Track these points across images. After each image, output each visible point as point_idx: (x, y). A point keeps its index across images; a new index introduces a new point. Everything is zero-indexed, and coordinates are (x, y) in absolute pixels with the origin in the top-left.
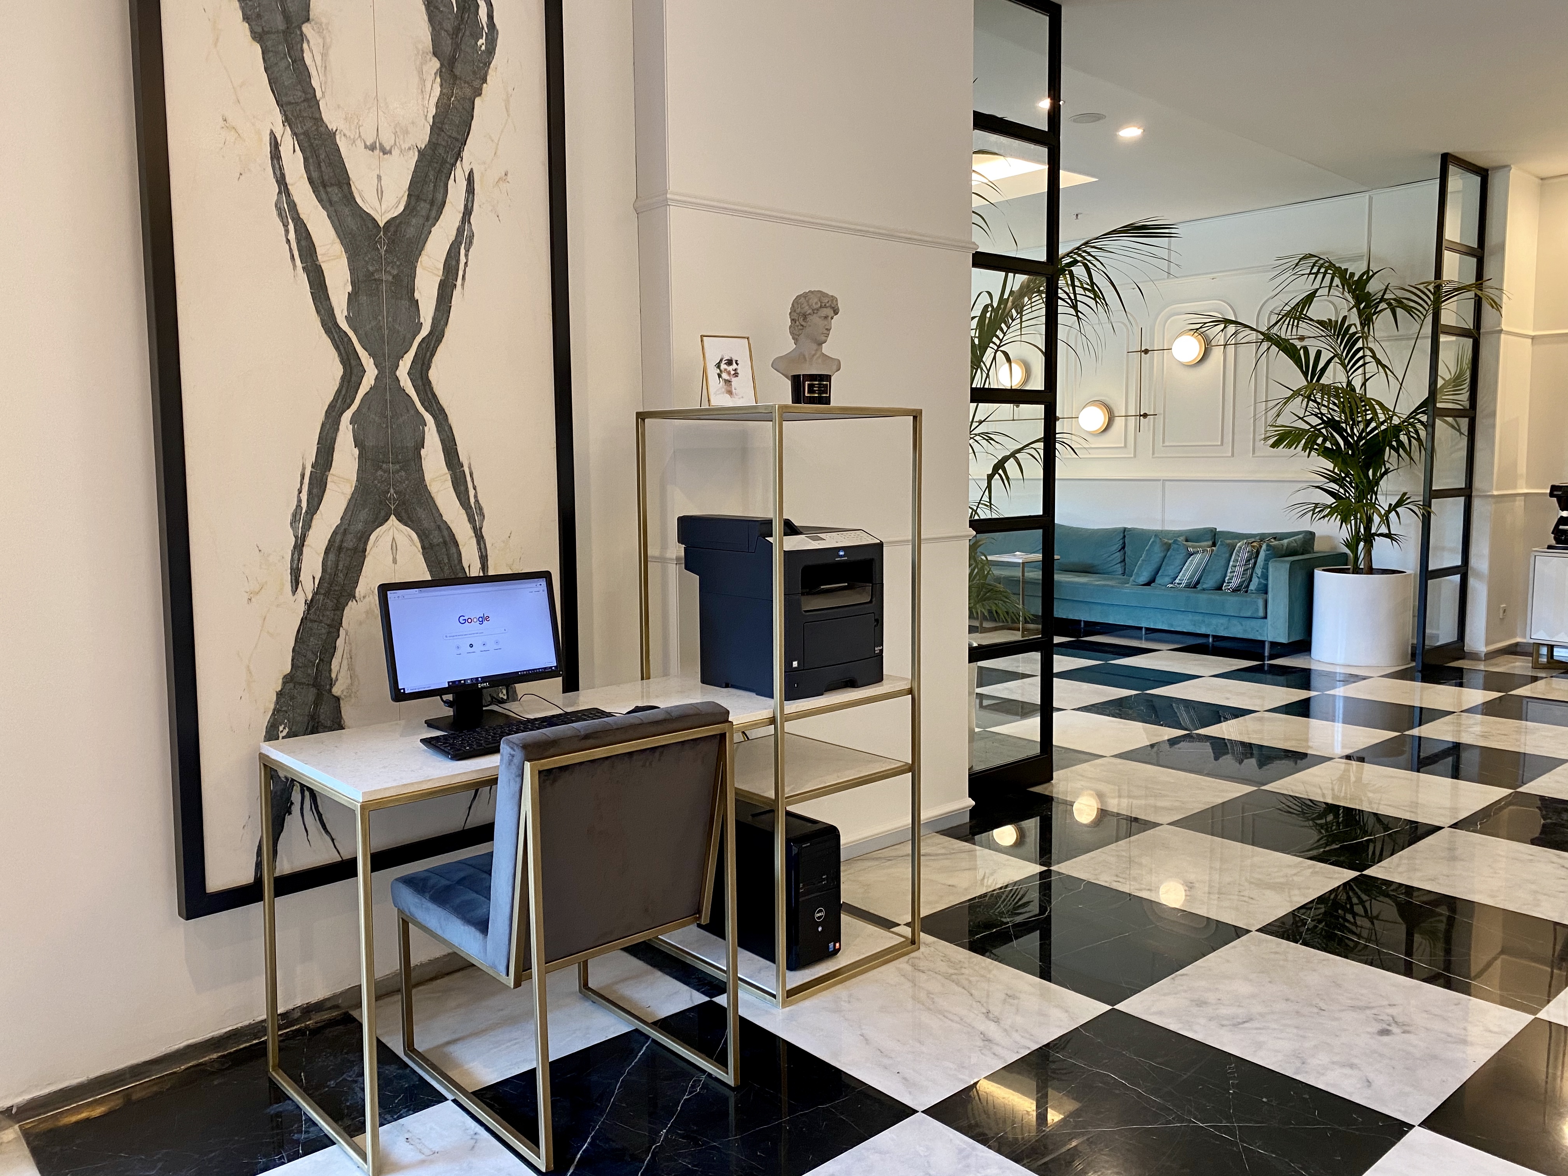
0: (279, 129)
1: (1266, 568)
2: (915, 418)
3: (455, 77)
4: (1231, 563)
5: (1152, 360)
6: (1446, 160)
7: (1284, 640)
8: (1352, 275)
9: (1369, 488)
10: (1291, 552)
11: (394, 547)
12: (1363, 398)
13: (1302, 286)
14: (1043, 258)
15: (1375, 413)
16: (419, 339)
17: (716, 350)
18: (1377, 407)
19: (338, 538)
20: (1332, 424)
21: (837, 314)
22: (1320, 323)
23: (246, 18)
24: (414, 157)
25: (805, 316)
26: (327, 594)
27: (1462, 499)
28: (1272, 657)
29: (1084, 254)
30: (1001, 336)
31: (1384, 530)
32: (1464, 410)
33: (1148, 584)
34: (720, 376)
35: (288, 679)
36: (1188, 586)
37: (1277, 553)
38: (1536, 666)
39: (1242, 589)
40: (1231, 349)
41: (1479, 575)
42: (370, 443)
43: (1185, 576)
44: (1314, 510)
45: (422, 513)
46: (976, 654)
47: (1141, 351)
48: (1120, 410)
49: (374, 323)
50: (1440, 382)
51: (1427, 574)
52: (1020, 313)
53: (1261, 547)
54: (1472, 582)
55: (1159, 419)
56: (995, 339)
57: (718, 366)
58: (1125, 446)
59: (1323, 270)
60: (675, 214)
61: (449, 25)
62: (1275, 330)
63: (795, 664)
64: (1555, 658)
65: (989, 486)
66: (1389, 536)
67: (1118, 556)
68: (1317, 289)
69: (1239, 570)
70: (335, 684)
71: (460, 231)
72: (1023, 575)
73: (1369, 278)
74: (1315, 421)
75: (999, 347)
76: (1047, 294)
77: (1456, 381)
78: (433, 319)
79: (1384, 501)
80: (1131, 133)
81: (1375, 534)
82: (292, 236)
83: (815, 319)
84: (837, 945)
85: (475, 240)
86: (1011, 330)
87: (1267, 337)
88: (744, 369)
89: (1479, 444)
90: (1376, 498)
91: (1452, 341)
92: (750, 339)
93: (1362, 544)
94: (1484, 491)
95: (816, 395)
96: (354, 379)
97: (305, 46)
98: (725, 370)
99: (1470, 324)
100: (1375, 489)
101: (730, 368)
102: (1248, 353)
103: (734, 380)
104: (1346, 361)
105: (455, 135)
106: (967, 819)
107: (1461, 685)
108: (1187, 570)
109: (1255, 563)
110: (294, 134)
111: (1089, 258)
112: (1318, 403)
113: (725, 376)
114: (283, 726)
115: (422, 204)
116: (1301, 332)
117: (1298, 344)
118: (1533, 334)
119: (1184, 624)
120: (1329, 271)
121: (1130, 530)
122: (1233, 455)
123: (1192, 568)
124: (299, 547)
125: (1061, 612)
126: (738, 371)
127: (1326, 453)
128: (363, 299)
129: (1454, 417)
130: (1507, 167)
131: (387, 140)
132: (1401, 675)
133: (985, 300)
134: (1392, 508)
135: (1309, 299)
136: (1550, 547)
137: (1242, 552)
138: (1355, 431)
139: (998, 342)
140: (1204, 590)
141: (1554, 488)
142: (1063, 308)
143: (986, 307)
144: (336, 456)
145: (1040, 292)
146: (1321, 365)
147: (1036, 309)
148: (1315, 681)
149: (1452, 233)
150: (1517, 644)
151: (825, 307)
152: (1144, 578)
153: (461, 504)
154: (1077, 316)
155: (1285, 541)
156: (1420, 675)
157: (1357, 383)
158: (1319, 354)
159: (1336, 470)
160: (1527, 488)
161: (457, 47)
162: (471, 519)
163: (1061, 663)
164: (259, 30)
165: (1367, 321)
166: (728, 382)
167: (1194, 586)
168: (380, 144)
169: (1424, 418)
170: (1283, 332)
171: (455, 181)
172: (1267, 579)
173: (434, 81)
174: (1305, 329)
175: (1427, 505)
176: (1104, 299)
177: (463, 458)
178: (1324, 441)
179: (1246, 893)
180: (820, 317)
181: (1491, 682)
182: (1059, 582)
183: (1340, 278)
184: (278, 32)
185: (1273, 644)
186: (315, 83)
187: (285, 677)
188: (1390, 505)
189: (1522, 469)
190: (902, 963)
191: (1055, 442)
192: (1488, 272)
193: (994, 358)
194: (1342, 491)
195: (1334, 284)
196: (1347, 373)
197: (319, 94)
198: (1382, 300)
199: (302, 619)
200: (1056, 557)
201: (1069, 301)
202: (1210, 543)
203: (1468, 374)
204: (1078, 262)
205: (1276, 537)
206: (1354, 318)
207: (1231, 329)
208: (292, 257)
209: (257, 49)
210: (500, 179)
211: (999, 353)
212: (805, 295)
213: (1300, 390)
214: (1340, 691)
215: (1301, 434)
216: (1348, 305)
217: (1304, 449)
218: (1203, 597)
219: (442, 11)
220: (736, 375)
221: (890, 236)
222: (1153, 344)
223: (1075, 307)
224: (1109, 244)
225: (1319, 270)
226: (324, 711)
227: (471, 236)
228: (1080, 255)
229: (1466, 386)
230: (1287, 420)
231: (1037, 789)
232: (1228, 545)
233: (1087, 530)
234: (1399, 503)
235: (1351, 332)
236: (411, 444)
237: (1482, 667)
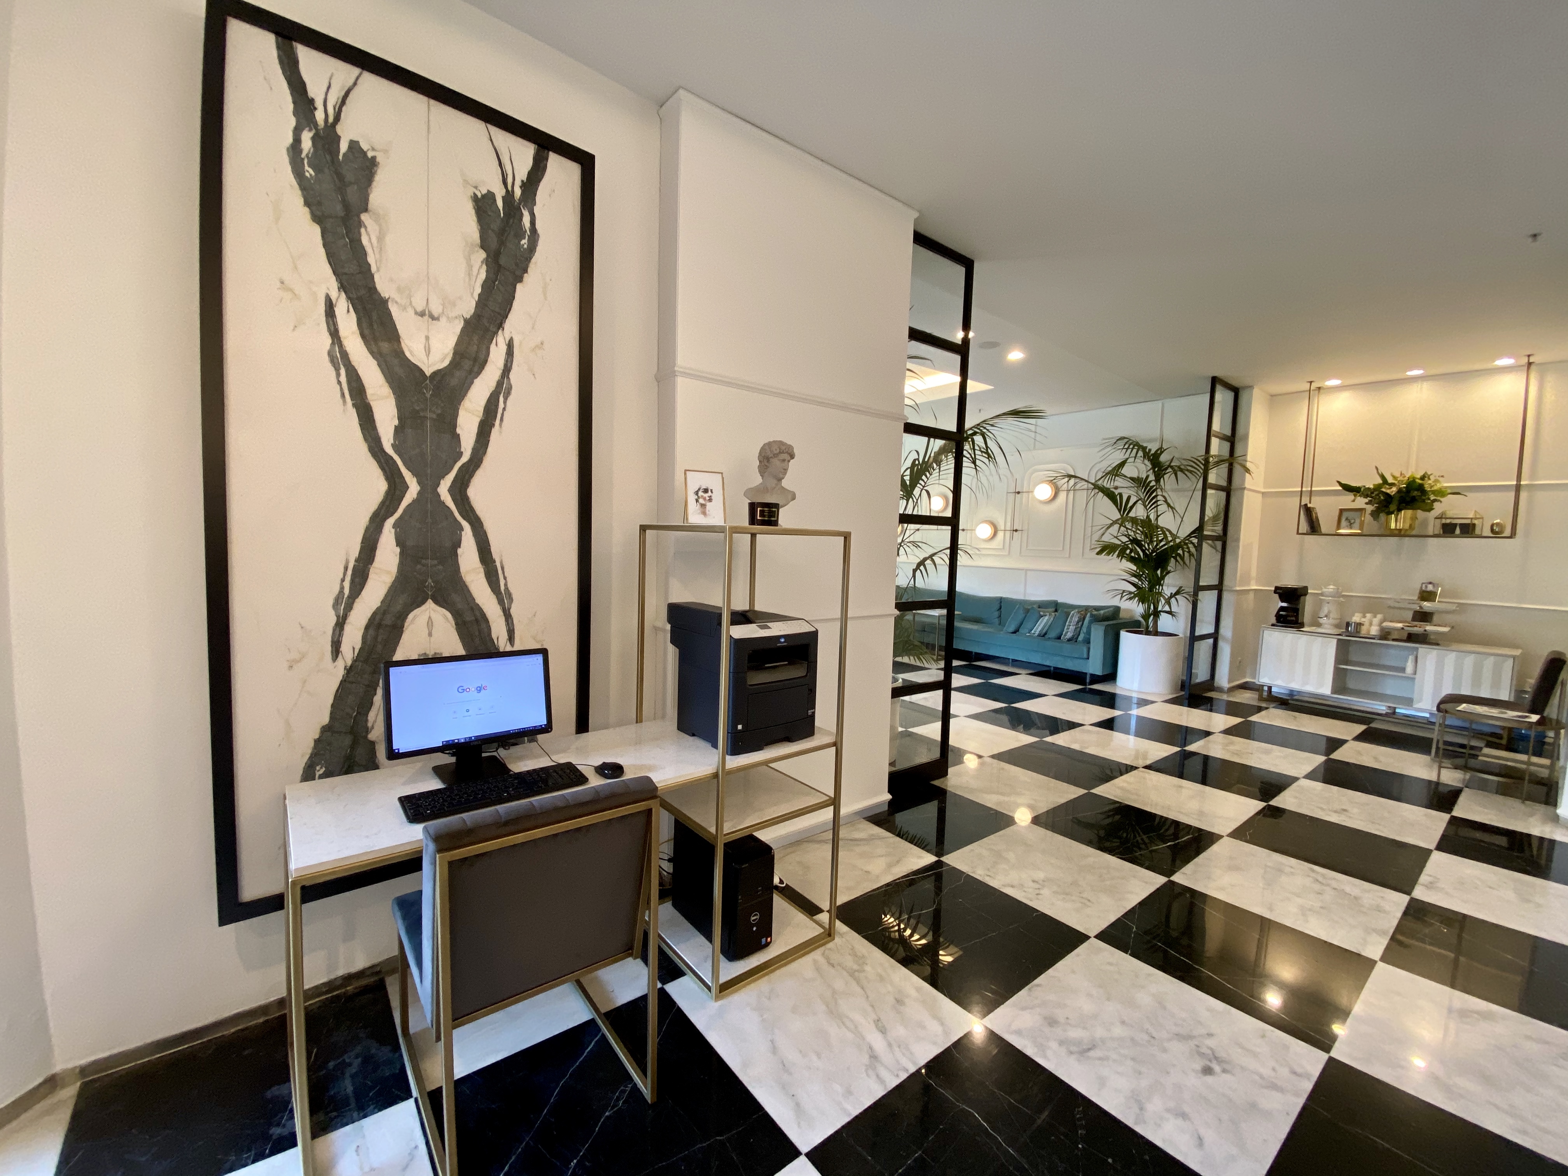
0: (334, 294)
1: (1089, 628)
2: (845, 538)
3: (500, 266)
4: (1067, 624)
5: (1022, 499)
6: (1215, 381)
7: (1099, 672)
8: (1150, 450)
9: (1157, 582)
10: (1105, 619)
11: (430, 623)
12: (1157, 527)
13: (1118, 456)
14: (953, 428)
15: (1166, 537)
16: (459, 464)
17: (696, 481)
18: (1167, 533)
19: (378, 618)
20: (1135, 541)
21: (792, 456)
22: (1132, 479)
23: (307, 203)
24: (459, 326)
25: (768, 459)
26: (366, 661)
27: (1216, 592)
28: (1091, 684)
29: (981, 428)
30: (925, 479)
31: (1167, 608)
32: (1219, 536)
33: (1014, 632)
34: (697, 501)
35: (325, 729)
36: (1039, 635)
37: (1097, 619)
38: (1261, 699)
39: (1073, 640)
40: (1071, 493)
41: (1225, 639)
42: (410, 543)
43: (1038, 628)
44: (1122, 594)
45: (456, 598)
46: (897, 693)
47: (1015, 492)
48: (1001, 526)
49: (417, 450)
50: (1206, 518)
51: (1194, 639)
52: (939, 465)
53: (1086, 614)
54: (1221, 644)
55: (1025, 534)
56: (921, 482)
57: (697, 493)
58: (1004, 548)
59: (1131, 446)
60: (680, 381)
61: (496, 226)
62: (1100, 483)
63: (740, 727)
64: (1273, 693)
65: (914, 576)
66: (1170, 613)
67: (997, 614)
68: (1128, 459)
69: (1072, 628)
70: (370, 732)
71: (500, 384)
72: (939, 622)
73: (1162, 452)
74: (1125, 539)
75: (924, 487)
76: (956, 453)
77: (1215, 518)
78: (473, 449)
79: (1168, 590)
80: (1016, 355)
81: (1160, 611)
82: (343, 378)
83: (776, 462)
84: (769, 939)
85: (513, 392)
86: (933, 476)
87: (1096, 486)
88: (717, 496)
89: (1228, 558)
90: (1162, 589)
91: (1213, 494)
92: (724, 475)
93: (1152, 617)
94: (1232, 587)
95: (766, 519)
96: (398, 493)
97: (363, 230)
98: (702, 496)
99: (1224, 483)
100: (1162, 582)
101: (706, 495)
102: (1082, 496)
103: (708, 504)
104: (1147, 503)
105: (497, 310)
106: (887, 808)
107: (1211, 710)
108: (1039, 626)
109: (1083, 624)
110: (349, 298)
111: (985, 431)
112: (1127, 528)
113: (701, 501)
114: (320, 766)
115: (467, 361)
116: (1117, 484)
117: (1116, 492)
118: (1263, 490)
119: (1036, 659)
120: (1136, 447)
121: (1004, 598)
122: (1069, 557)
123: (1042, 625)
124: (340, 625)
125: (958, 645)
126: (713, 498)
127: (1132, 560)
128: (409, 431)
129: (1212, 540)
130: (1251, 387)
131: (436, 310)
132: (1174, 701)
133: (914, 456)
134: (1172, 596)
135: (1122, 464)
136: (1273, 625)
137: (1074, 617)
138: (1151, 547)
139: (923, 483)
140: (1049, 638)
141: (1277, 588)
142: (966, 463)
143: (915, 460)
144: (379, 553)
145: (951, 452)
146: (1130, 504)
147: (949, 464)
148: (1118, 702)
149: (1216, 427)
150: (1247, 682)
151: (783, 452)
152: (1012, 629)
153: (492, 591)
154: (976, 469)
155: (1102, 612)
156: (1187, 701)
157: (1152, 517)
158: (1129, 498)
159: (1138, 571)
160: (1257, 586)
161: (502, 243)
162: (501, 602)
163: (958, 680)
164: (318, 213)
165: (1158, 478)
166: (703, 506)
167: (1043, 635)
168: (429, 312)
169: (1195, 541)
170: (1106, 483)
171: (497, 345)
172: (1090, 635)
173: (481, 267)
174: (1119, 482)
175: (1196, 594)
176: (995, 459)
177: (496, 556)
178: (1131, 552)
179: (1085, 895)
180: (779, 460)
181: (1232, 709)
182: (960, 629)
183: (1143, 451)
184: (337, 217)
185: (1092, 675)
186: (371, 259)
187: (323, 727)
188: (1172, 593)
189: (1254, 573)
190: (817, 955)
191: (958, 549)
192: (1238, 452)
193: (920, 495)
194: (1140, 583)
195: (1138, 455)
196: (1147, 510)
197: (374, 269)
198: (1169, 466)
199: (341, 681)
200: (956, 612)
201: (971, 459)
202: (1054, 609)
203: (1222, 515)
204: (977, 433)
205: (1097, 608)
206: (1152, 477)
207: (1072, 481)
208: (343, 395)
209: (317, 230)
210: (537, 346)
211: (924, 491)
212: (769, 444)
213: (1118, 520)
214: (1135, 712)
215: (1116, 547)
216: (1146, 468)
217: (1118, 556)
218: (1049, 643)
219: (490, 215)
220: (710, 500)
221: (844, 407)
222: (1022, 487)
223: (974, 462)
224: (1000, 422)
225: (1129, 446)
226: (361, 753)
227: (509, 389)
228: (979, 429)
229: (1221, 522)
230: (1108, 538)
231: (936, 783)
232: (1066, 612)
233: (978, 597)
234: (1177, 593)
235: (1151, 485)
236: (448, 544)
237: (1225, 697)
